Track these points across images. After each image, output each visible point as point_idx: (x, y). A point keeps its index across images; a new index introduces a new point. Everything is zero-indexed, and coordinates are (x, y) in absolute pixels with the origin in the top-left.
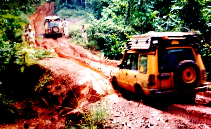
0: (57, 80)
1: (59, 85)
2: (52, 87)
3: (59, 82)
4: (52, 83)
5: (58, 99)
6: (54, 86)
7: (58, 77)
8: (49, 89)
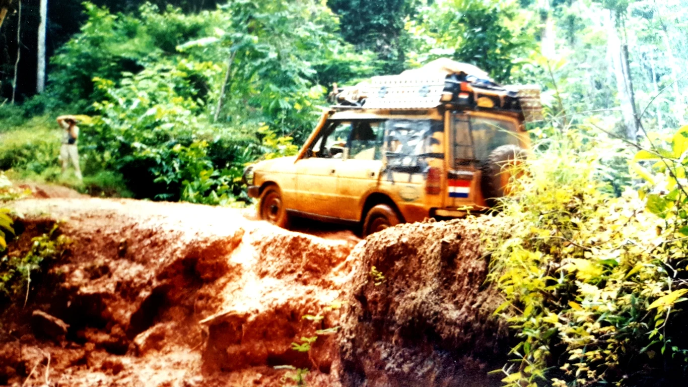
0: (89, 246)
1: (100, 261)
2: (72, 271)
3: (99, 252)
4: (70, 258)
5: (105, 307)
6: (82, 268)
7: (91, 237)
8: (63, 277)
